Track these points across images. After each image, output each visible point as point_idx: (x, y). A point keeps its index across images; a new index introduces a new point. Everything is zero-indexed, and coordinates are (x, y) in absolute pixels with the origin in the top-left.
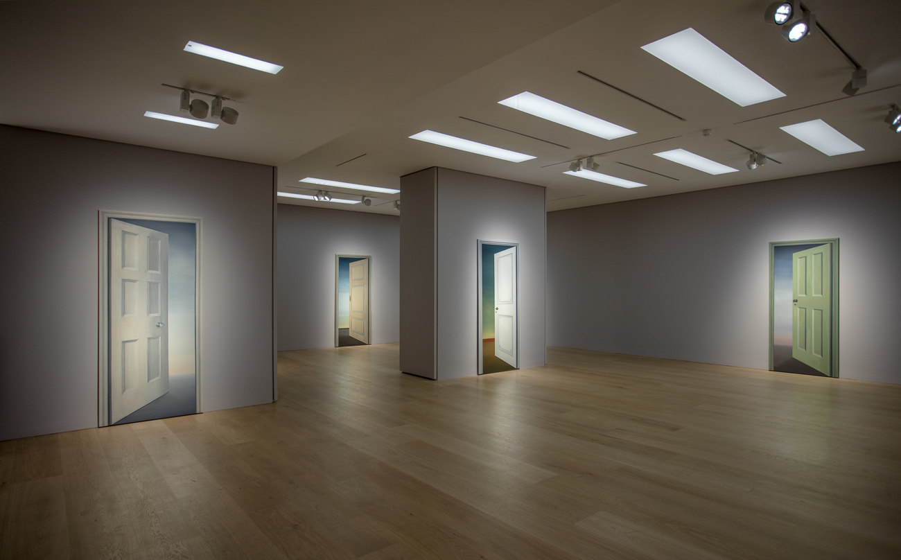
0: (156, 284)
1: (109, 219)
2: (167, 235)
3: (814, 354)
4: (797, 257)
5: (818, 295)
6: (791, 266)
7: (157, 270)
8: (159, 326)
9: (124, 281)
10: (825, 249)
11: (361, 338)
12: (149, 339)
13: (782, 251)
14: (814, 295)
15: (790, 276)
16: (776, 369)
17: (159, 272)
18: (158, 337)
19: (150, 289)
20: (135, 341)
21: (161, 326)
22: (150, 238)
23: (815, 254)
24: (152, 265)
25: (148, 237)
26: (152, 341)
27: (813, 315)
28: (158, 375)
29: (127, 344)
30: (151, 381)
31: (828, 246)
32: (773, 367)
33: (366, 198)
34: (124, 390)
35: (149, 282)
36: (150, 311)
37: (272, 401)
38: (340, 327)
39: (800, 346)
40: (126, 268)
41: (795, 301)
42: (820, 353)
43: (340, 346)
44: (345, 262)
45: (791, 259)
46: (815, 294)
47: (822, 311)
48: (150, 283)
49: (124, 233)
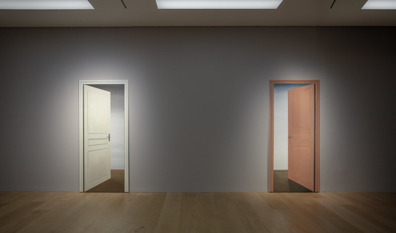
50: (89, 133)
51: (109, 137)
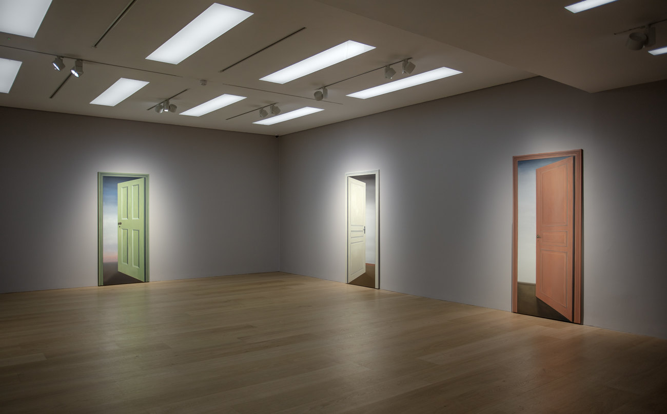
3: (133, 266)
4: (121, 186)
5: (136, 219)
6: (116, 194)
10: (140, 182)
13: (110, 181)
14: (133, 219)
15: (115, 202)
16: (105, 284)
23: (134, 186)
27: (133, 234)
31: (143, 179)
32: (102, 283)
39: (123, 262)
41: (120, 224)
42: (138, 264)
45: (116, 188)
46: (134, 217)
47: (139, 231)
50: (352, 225)
51: (365, 230)
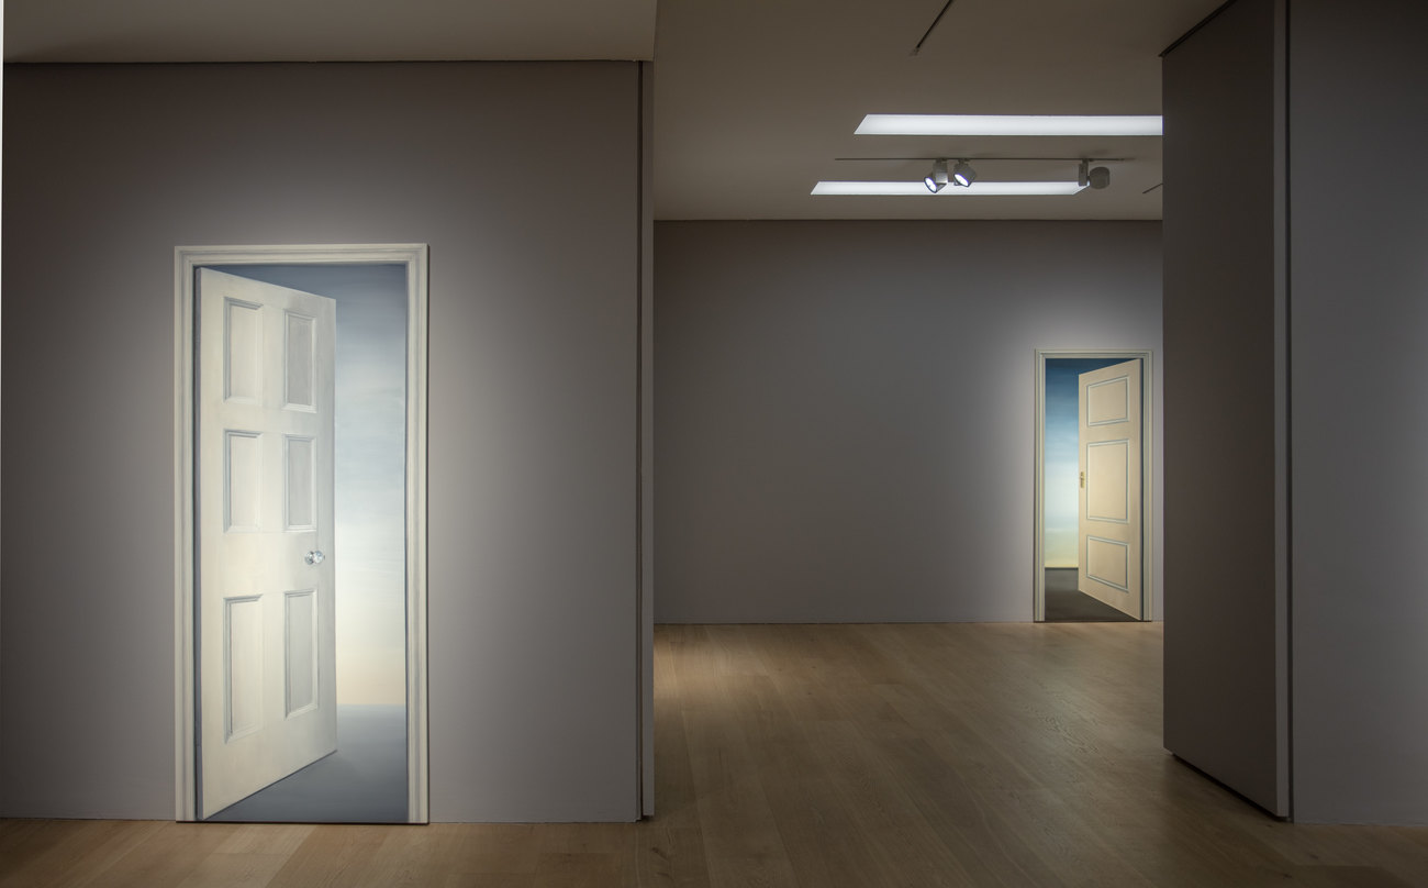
0: (307, 440)
1: (196, 268)
2: (333, 302)
7: (306, 402)
8: (312, 561)
9: (230, 433)
11: (1117, 601)
12: (288, 594)
17: (311, 409)
18: (309, 593)
19: (290, 456)
20: (255, 598)
21: (318, 558)
22: (290, 312)
24: (295, 391)
25: (286, 311)
26: (293, 600)
28: (309, 700)
29: (237, 607)
30: (291, 715)
33: (1091, 167)
34: (229, 732)
35: (287, 436)
36: (290, 519)
37: (633, 816)
38: (1049, 564)
40: (231, 400)
43: (1048, 619)
44: (1063, 372)
48: (290, 439)
49: (231, 302)
